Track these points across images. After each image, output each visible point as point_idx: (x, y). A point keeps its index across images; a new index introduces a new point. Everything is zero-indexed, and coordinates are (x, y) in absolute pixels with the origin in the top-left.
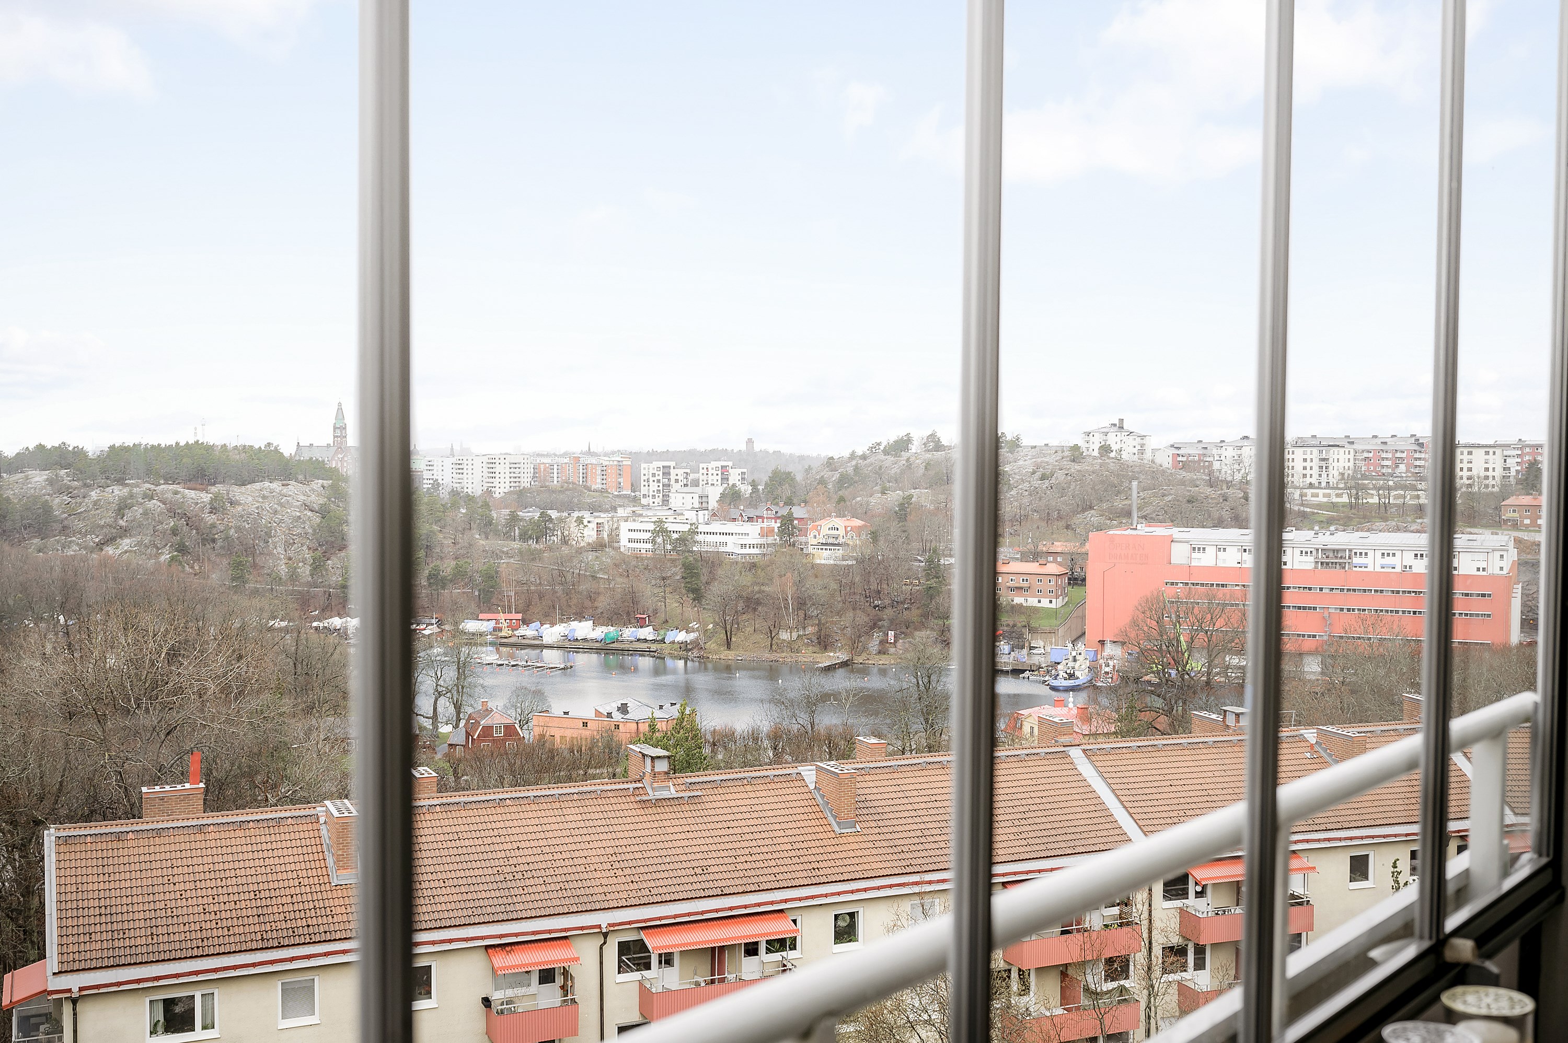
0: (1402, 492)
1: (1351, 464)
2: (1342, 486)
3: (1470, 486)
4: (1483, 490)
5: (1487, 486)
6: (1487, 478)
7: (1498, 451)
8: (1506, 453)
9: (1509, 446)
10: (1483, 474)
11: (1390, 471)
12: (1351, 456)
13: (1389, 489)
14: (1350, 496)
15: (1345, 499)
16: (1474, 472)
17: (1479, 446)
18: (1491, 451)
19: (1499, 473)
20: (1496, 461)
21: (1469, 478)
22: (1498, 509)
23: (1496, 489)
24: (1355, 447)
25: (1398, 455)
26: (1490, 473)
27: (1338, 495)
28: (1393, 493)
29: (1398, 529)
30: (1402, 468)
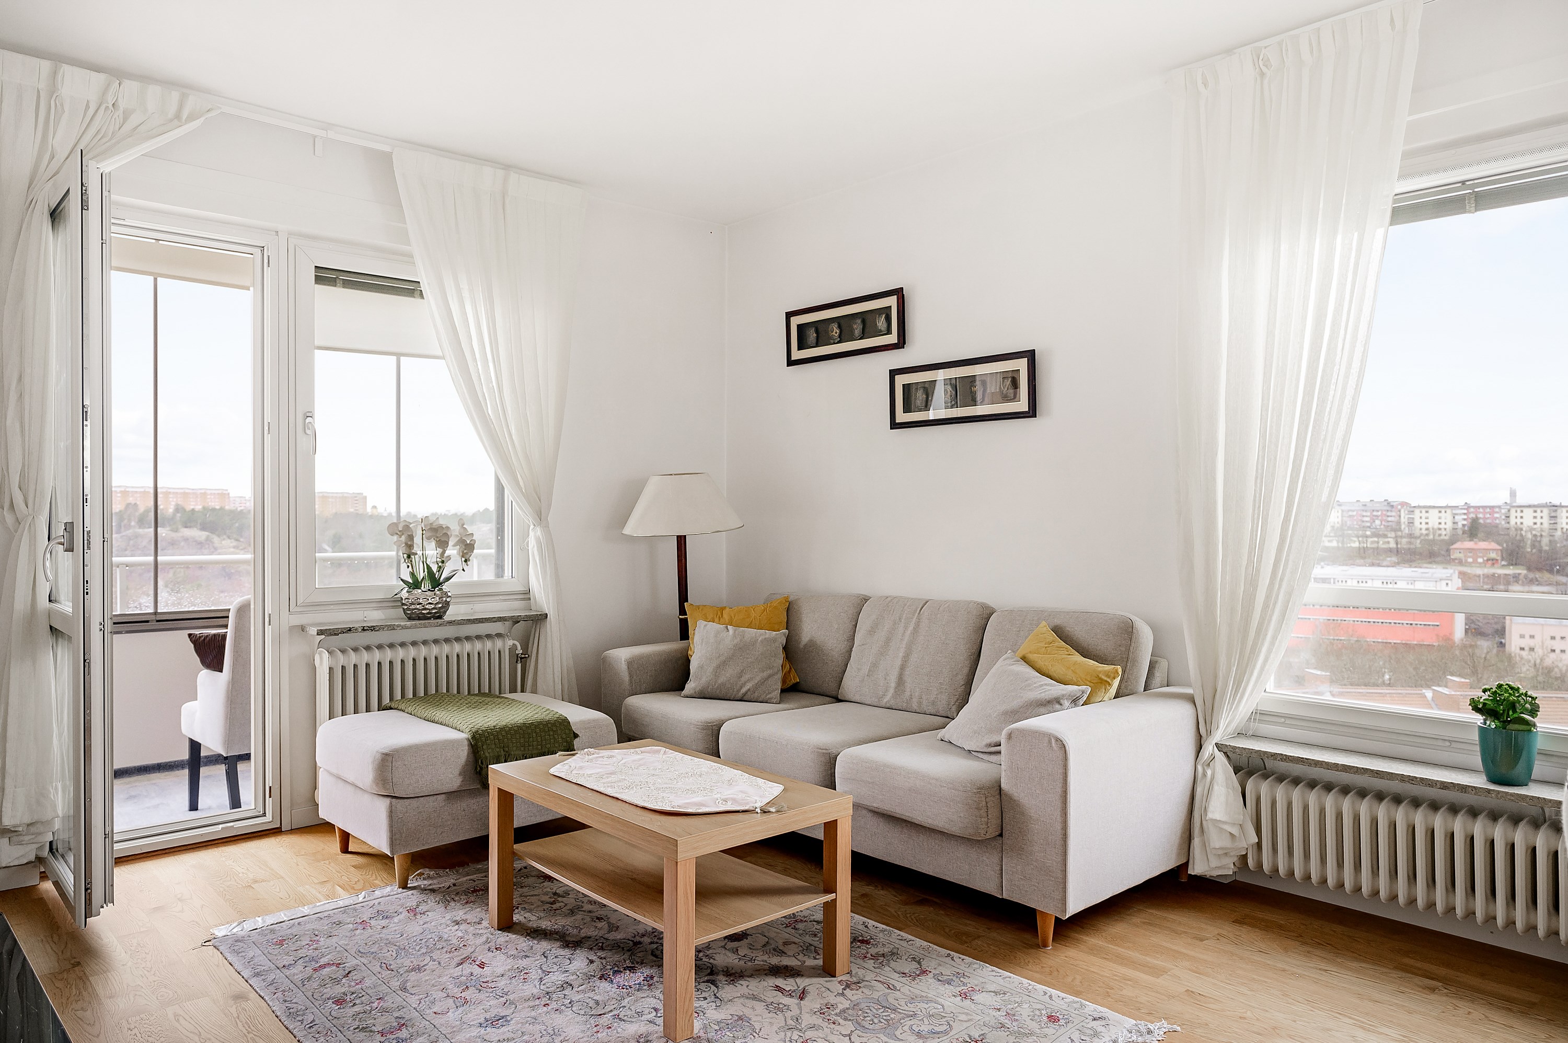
0: (1376, 539)
1: (1340, 520)
2: (1332, 534)
3: (1427, 535)
4: (1437, 538)
5: (1440, 535)
6: (1440, 529)
7: (1449, 511)
8: (1454, 512)
9: (1457, 507)
10: (1436, 526)
11: (1368, 524)
12: (1340, 514)
13: (1367, 537)
14: (1338, 542)
15: (1334, 544)
16: (1430, 526)
17: (1434, 507)
18: (1443, 511)
19: (1449, 525)
20: (1447, 519)
21: (1427, 529)
22: (1448, 550)
23: (1447, 538)
24: (1343, 508)
25: (1375, 513)
26: (1442, 526)
27: (1329, 541)
28: (1370, 540)
29: (1373, 565)
30: (1378, 522)
